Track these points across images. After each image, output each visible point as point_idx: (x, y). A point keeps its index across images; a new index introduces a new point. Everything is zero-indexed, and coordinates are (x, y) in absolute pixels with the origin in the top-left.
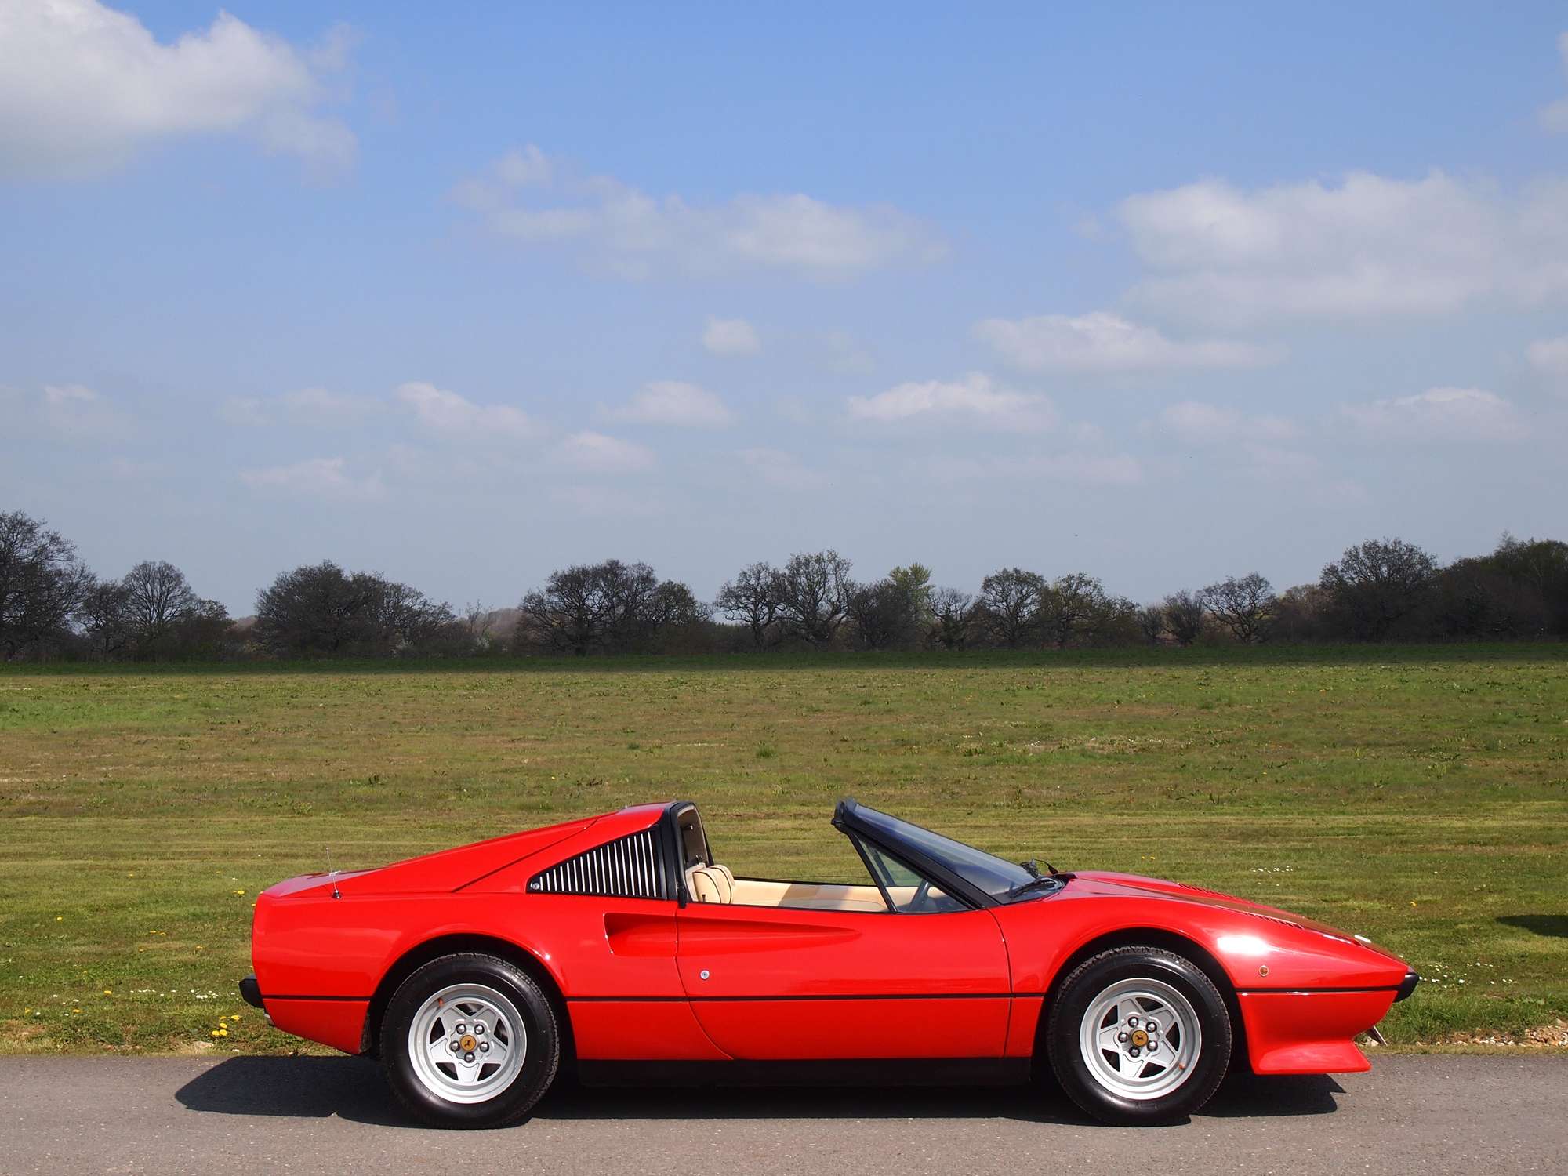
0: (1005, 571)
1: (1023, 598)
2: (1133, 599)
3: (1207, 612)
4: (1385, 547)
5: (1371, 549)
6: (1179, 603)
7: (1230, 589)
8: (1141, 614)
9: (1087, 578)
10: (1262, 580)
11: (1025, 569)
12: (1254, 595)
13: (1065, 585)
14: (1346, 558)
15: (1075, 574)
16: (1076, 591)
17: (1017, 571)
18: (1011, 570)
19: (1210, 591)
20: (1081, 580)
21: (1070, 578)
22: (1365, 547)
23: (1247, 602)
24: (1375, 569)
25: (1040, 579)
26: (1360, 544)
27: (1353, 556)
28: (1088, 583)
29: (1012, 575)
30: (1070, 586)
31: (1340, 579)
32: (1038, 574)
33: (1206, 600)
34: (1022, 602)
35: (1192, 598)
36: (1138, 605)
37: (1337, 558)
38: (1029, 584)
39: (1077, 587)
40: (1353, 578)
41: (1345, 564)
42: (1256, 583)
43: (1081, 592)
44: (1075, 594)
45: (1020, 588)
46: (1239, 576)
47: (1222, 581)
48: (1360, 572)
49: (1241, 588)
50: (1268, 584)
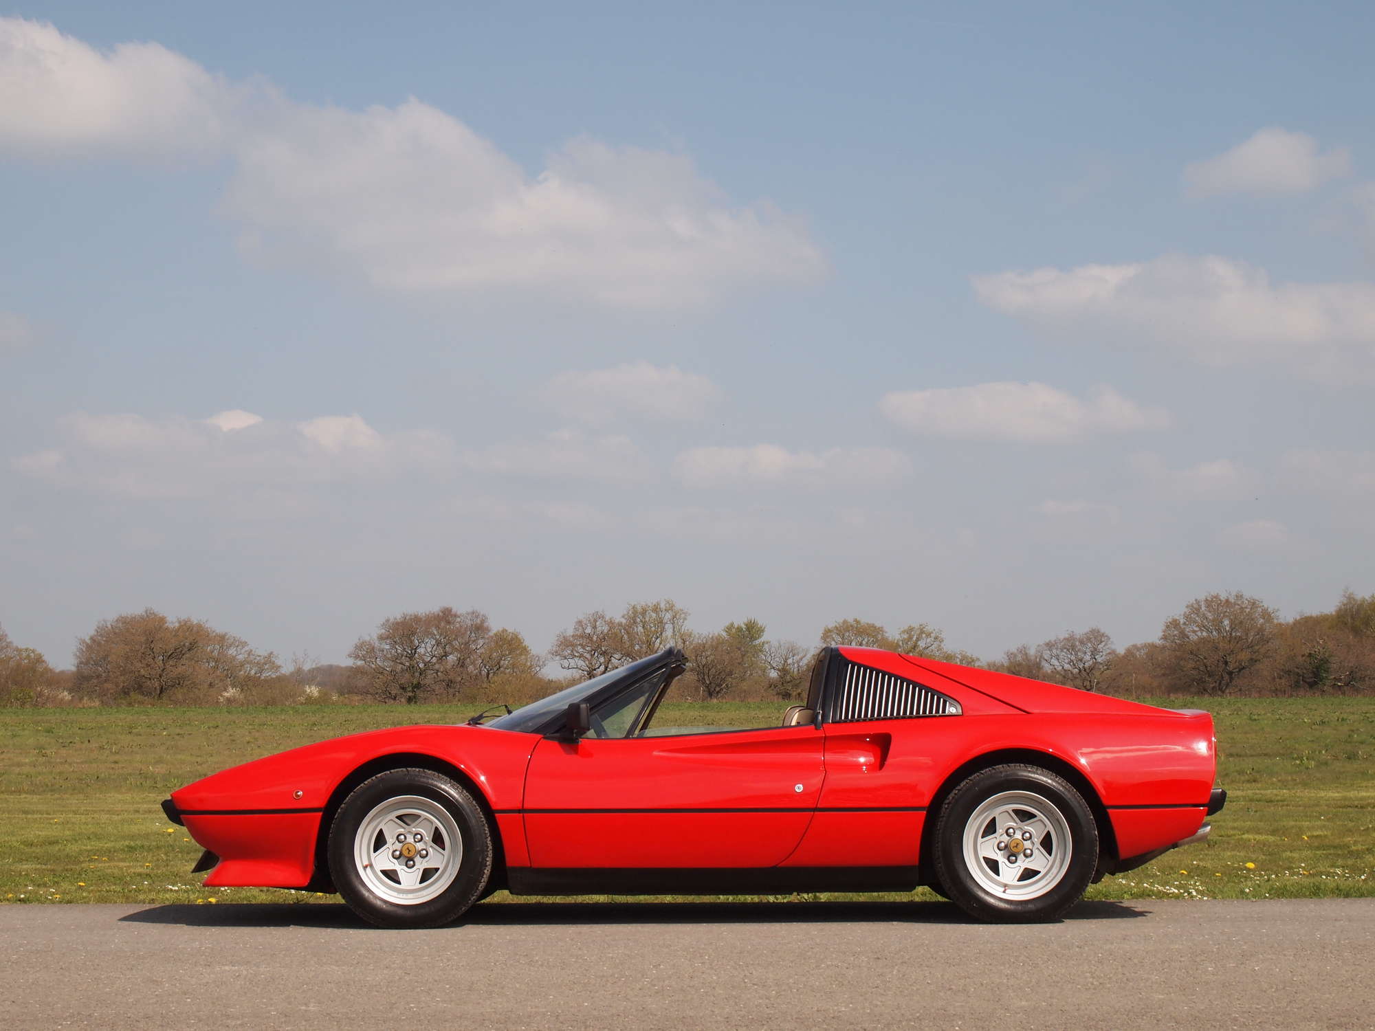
0: (845, 622)
2: (972, 652)
3: (1047, 668)
4: (1227, 601)
5: (1213, 603)
6: (1019, 658)
7: (1070, 644)
8: (981, 668)
9: (929, 629)
10: (1103, 635)
11: (865, 620)
12: (1094, 652)
13: (906, 636)
14: (1189, 611)
15: (916, 626)
16: (916, 643)
17: (857, 622)
18: (850, 620)
19: (1050, 646)
20: (922, 631)
21: (911, 629)
22: (1207, 600)
23: (1088, 657)
24: (1218, 624)
25: (881, 630)
26: (1202, 597)
27: (1195, 609)
28: (929, 635)
29: (853, 626)
30: (910, 638)
31: (1183, 635)
32: (878, 624)
33: (1047, 655)
35: (1032, 652)
36: (978, 659)
37: (1178, 611)
39: (918, 639)
40: (1194, 632)
41: (1187, 617)
42: (1097, 637)
43: (922, 644)
44: (915, 647)
45: (859, 639)
46: (1080, 630)
47: (1063, 635)
48: (1203, 627)
49: (1082, 642)
50: (1109, 638)
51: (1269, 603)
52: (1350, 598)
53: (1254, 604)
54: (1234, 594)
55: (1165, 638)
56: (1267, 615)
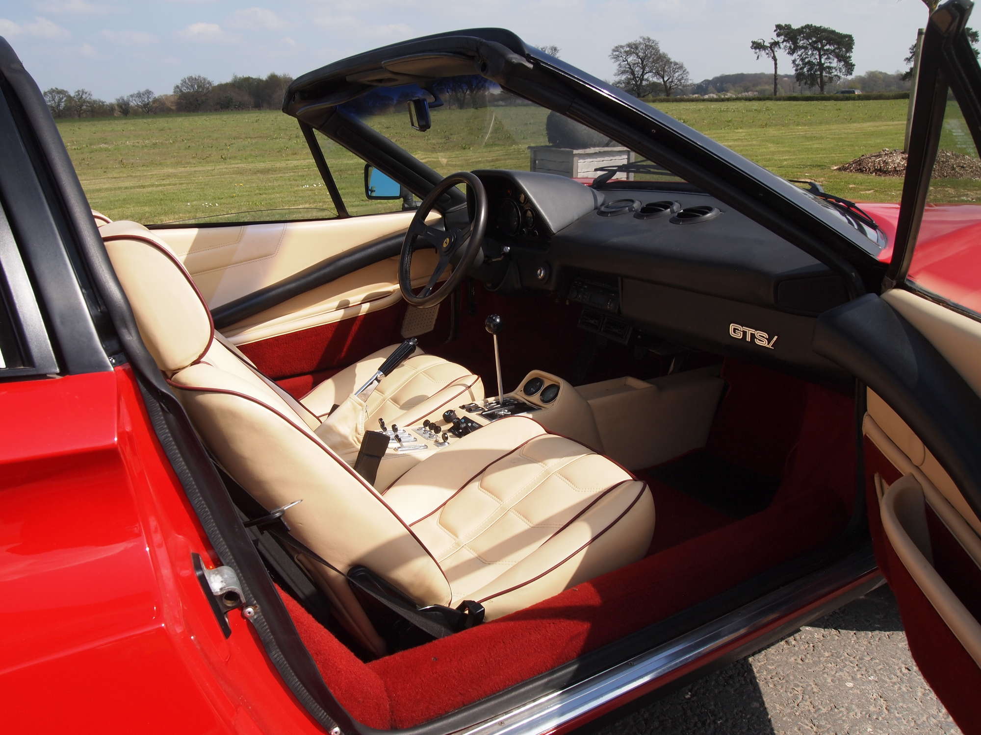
0: (52, 89)
1: (61, 99)
2: (103, 99)
3: (131, 104)
4: (195, 78)
5: (191, 79)
6: (121, 101)
7: (139, 95)
8: (107, 105)
9: (86, 90)
10: (151, 92)
11: (60, 88)
12: (148, 97)
13: (77, 94)
14: (182, 82)
15: (81, 90)
16: (82, 96)
17: (57, 89)
18: (54, 88)
19: (132, 96)
20: (83, 92)
21: (79, 91)
22: (188, 78)
23: (146, 100)
24: (192, 86)
25: (66, 92)
26: (186, 77)
27: (184, 82)
28: (86, 93)
29: (55, 91)
30: (79, 94)
31: (181, 91)
32: (65, 90)
33: (131, 99)
34: (61, 101)
35: (125, 99)
36: (105, 102)
37: (179, 82)
38: (62, 94)
39: (82, 95)
40: (185, 90)
41: (182, 84)
42: (148, 92)
43: (84, 97)
44: (82, 97)
45: (59, 95)
46: (142, 90)
47: (136, 92)
48: (187, 88)
49: (143, 95)
50: (153, 93)
51: (210, 79)
52: (236, 77)
53: (204, 79)
54: (197, 75)
55: (175, 92)
56: (209, 83)
